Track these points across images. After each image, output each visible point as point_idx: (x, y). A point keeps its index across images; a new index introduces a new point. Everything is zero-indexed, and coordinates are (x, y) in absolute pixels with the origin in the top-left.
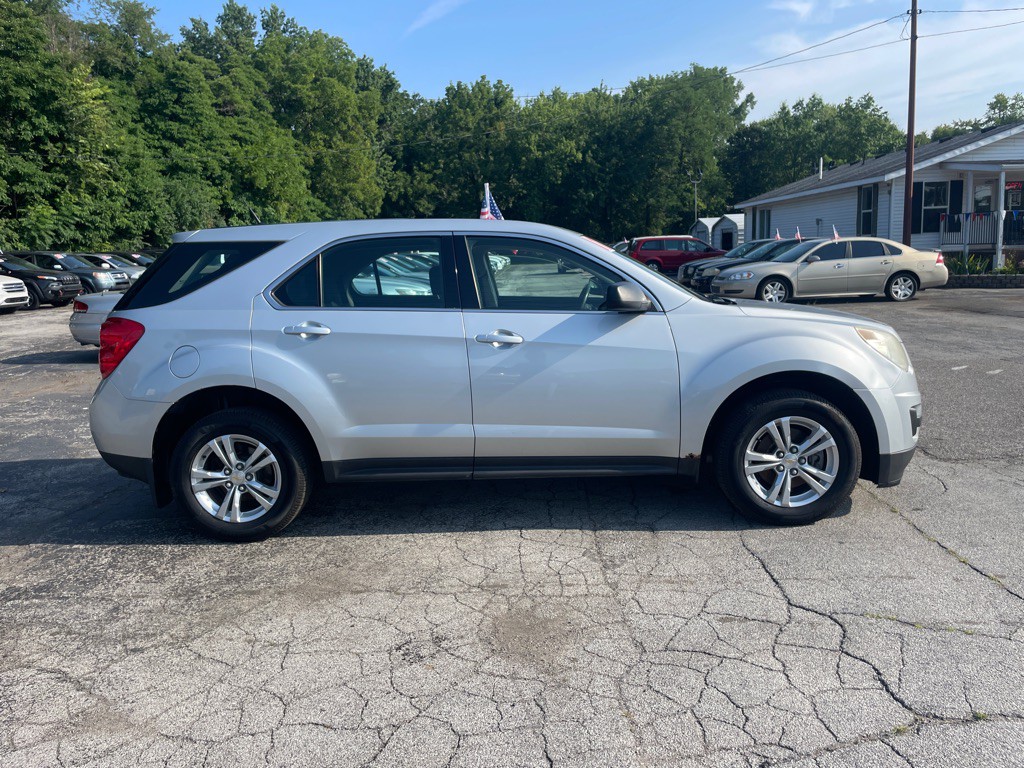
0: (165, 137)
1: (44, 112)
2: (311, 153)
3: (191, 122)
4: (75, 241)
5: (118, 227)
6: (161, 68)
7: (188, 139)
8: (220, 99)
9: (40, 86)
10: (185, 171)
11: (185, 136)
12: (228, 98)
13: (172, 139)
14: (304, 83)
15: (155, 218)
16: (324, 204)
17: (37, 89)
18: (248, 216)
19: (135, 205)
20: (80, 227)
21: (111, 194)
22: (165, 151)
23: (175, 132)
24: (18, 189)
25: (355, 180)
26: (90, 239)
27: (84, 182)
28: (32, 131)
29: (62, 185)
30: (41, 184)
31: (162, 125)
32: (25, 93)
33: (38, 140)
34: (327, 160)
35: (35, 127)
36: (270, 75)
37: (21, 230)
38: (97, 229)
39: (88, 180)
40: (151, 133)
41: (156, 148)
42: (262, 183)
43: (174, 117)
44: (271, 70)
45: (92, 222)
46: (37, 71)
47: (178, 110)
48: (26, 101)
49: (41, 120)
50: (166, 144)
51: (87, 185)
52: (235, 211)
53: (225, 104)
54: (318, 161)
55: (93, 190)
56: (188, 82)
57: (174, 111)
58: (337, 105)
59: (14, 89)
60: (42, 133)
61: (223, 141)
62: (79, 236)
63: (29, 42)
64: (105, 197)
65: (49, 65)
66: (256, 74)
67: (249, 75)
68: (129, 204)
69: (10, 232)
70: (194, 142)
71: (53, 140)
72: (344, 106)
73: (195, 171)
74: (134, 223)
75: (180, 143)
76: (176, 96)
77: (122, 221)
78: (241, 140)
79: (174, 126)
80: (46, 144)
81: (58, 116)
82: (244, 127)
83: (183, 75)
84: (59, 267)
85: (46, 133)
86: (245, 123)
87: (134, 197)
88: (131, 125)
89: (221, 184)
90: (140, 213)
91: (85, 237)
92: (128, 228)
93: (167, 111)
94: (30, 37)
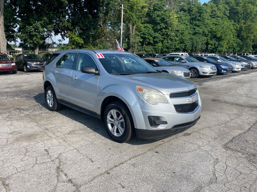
0: (195, 25)
1: (163, 22)
2: (238, 26)
3: (202, 21)
4: (166, 51)
5: (176, 48)
6: (198, 8)
7: (201, 25)
8: (213, 14)
9: (162, 16)
10: (198, 33)
11: (200, 25)
12: (215, 13)
13: (197, 26)
14: (240, 6)
15: (186, 45)
16: (240, 41)
17: (162, 17)
18: (214, 45)
19: (181, 43)
20: (167, 48)
21: (176, 40)
22: (194, 29)
23: (197, 24)
24: (155, 40)
25: (252, 33)
26: (169, 51)
27: (169, 38)
28: (160, 27)
29: (164, 39)
30: (160, 39)
31: (195, 22)
32: (158, 19)
33: (161, 29)
34: (243, 28)
35: (160, 26)
36: (230, 5)
37: (155, 49)
38: (171, 48)
39: (170, 37)
40: (192, 25)
41: (192, 28)
42: (219, 35)
43: (198, 20)
44: (230, 4)
45: (170, 47)
46: (162, 13)
47: (199, 18)
48: (159, 20)
49: (162, 24)
50: (195, 27)
51: (170, 38)
52: (210, 43)
53: (214, 15)
54: (241, 28)
55: (171, 40)
56: (203, 11)
57: (198, 18)
58: (249, 12)
59: (156, 18)
60: (162, 27)
61: (210, 25)
62: (167, 50)
63: (161, 7)
64: (174, 41)
65: (165, 12)
66: (226, 6)
67: (223, 6)
68: (180, 42)
69: (152, 49)
70: (202, 26)
71: (165, 28)
72: (251, 12)
73: (200, 34)
74: (180, 47)
75: (199, 26)
76: (199, 14)
77: (177, 47)
78: (216, 25)
79: (197, 22)
80: (163, 30)
81: (166, 23)
82: (217, 21)
83: (202, 9)
84: (156, 57)
85: (163, 27)
86: (218, 20)
87: (181, 41)
88: (187, 23)
89: (207, 36)
90: (182, 44)
91: (168, 50)
92: (179, 48)
93: (196, 19)
94: (162, 6)
